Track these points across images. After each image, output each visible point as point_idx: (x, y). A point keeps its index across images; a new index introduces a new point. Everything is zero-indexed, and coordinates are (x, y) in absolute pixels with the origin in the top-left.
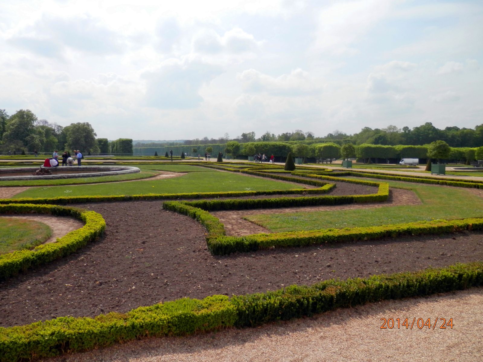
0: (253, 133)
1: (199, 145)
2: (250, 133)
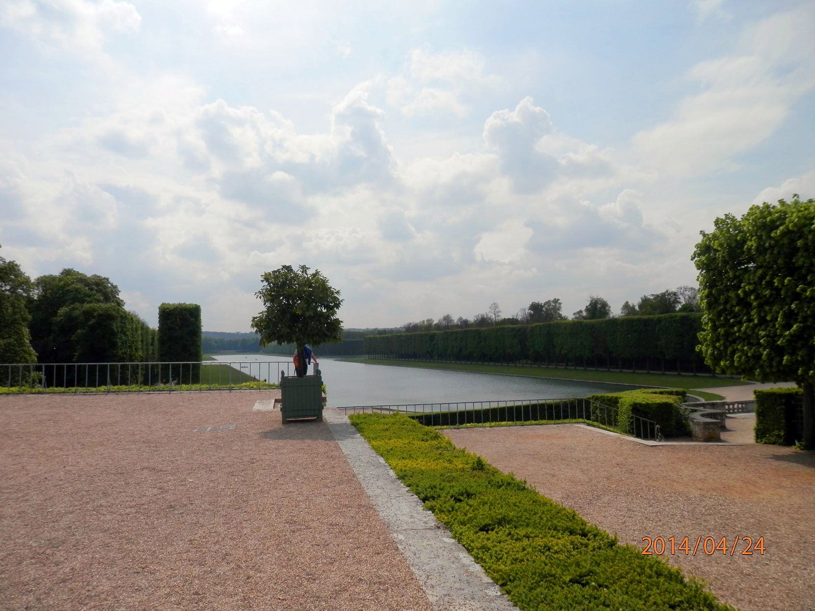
0: (556, 301)
1: (434, 332)
2: (548, 303)
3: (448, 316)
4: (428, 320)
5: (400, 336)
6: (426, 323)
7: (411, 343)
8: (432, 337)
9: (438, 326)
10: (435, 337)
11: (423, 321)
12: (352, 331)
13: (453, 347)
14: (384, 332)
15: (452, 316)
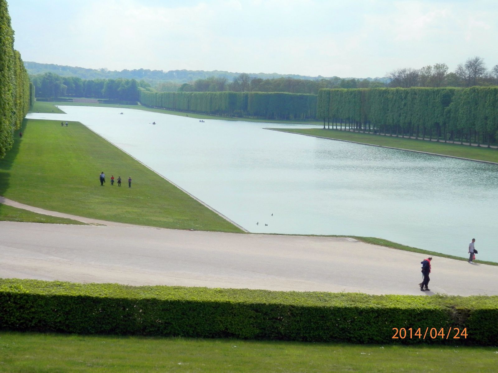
3: (477, 60)
4: (437, 67)
5: (386, 92)
6: (433, 72)
7: (405, 105)
8: (447, 99)
9: (454, 79)
10: (453, 98)
11: (429, 68)
12: (296, 78)
13: (486, 118)
14: (353, 83)
15: (484, 61)
